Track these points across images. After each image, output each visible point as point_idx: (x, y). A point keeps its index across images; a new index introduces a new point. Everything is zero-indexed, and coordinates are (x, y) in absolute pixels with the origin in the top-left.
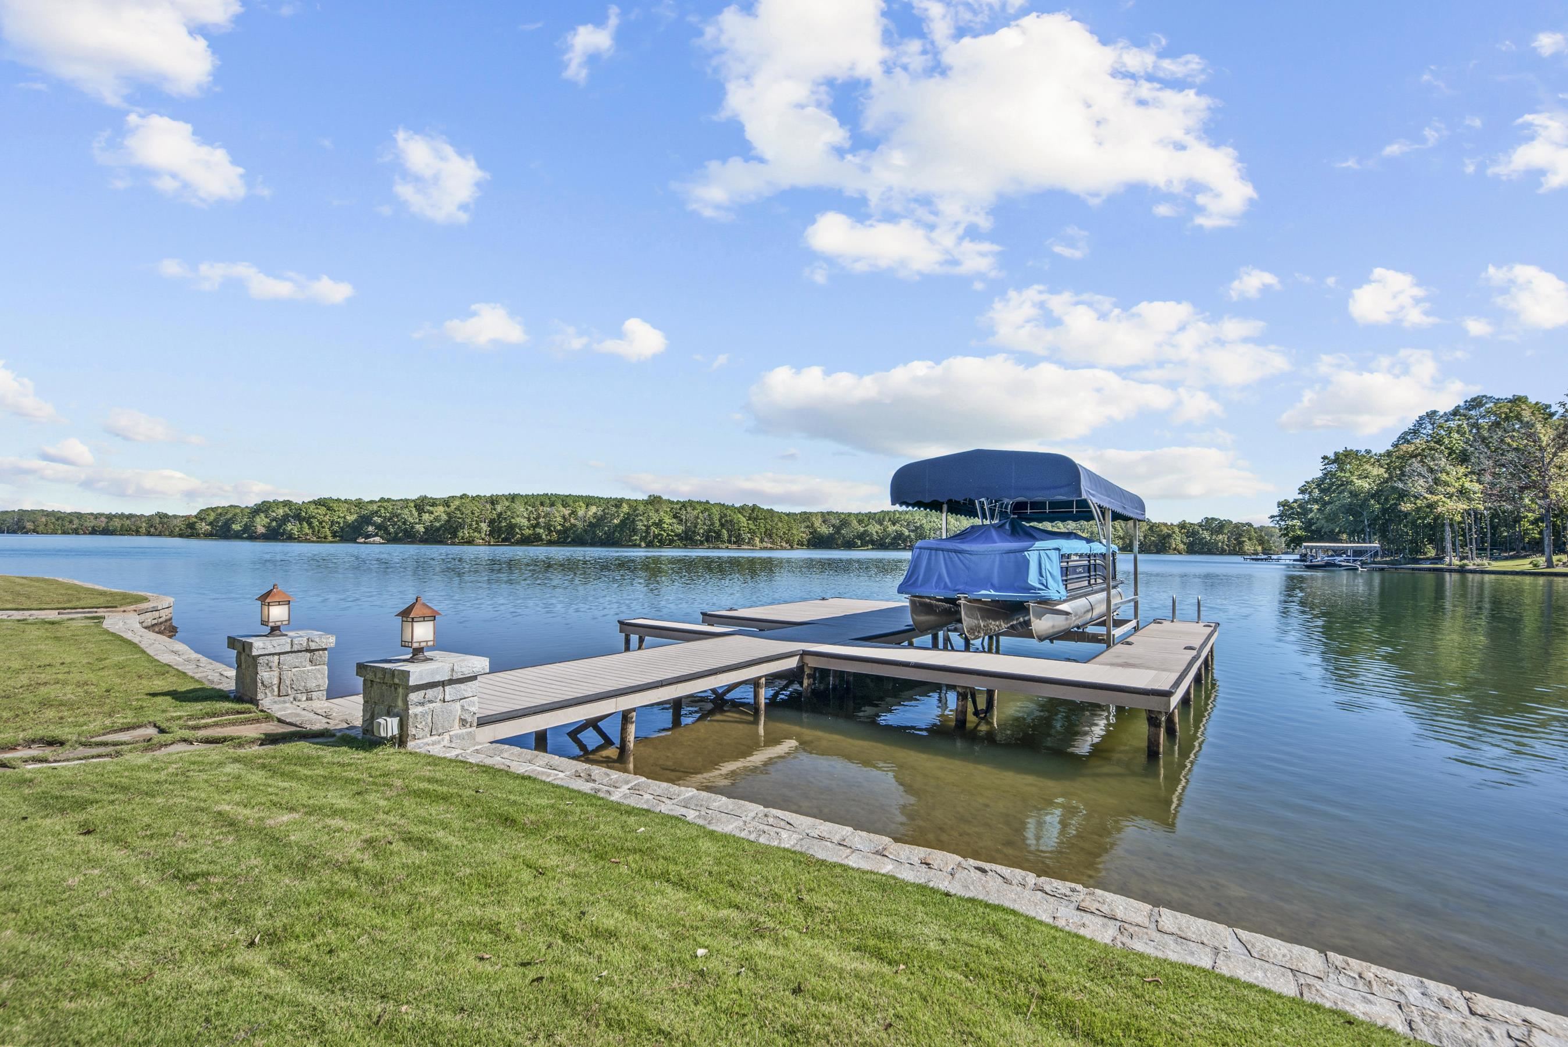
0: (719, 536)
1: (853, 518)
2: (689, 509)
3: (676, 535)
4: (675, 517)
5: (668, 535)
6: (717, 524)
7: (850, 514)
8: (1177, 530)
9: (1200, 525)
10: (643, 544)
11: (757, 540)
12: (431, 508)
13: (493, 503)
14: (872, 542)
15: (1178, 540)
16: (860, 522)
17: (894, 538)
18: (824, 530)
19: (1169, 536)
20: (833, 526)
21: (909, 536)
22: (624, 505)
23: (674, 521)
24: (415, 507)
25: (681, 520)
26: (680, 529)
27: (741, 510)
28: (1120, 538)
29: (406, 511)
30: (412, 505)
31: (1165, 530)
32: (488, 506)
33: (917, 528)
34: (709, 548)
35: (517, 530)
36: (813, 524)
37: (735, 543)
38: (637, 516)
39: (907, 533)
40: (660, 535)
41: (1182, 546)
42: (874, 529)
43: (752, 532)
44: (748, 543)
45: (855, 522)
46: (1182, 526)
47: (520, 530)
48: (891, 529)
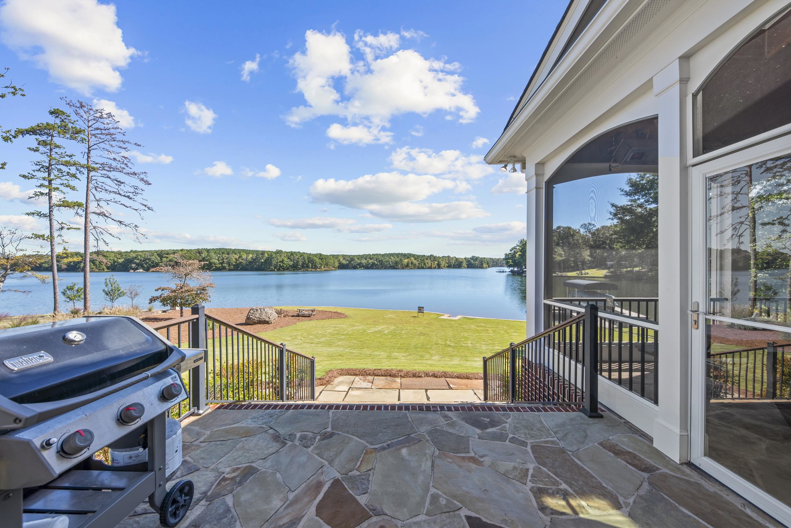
0: (308, 267)
1: (355, 257)
2: (295, 255)
3: (290, 266)
4: (288, 259)
5: (286, 266)
6: (307, 261)
7: (354, 256)
8: (464, 260)
9: (471, 258)
10: (276, 270)
11: (323, 267)
12: (167, 256)
13: (199, 253)
14: (363, 266)
15: (465, 264)
16: (358, 259)
17: (372, 265)
18: (344, 262)
19: (462, 262)
20: (347, 260)
21: (377, 264)
22: (266, 254)
23: (289, 260)
24: (157, 255)
25: (291, 260)
26: (291, 263)
27: (316, 255)
28: (447, 263)
29: (153, 257)
30: (156, 254)
31: (461, 260)
32: (198, 254)
33: (380, 261)
34: (304, 271)
35: (213, 265)
36: (339, 260)
37: (314, 268)
38: (272, 258)
39: (376, 263)
40: (283, 266)
41: (466, 266)
42: (364, 261)
43: (320, 264)
44: (319, 268)
45: (356, 259)
46: (465, 259)
47: (215, 264)
48: (370, 261)
